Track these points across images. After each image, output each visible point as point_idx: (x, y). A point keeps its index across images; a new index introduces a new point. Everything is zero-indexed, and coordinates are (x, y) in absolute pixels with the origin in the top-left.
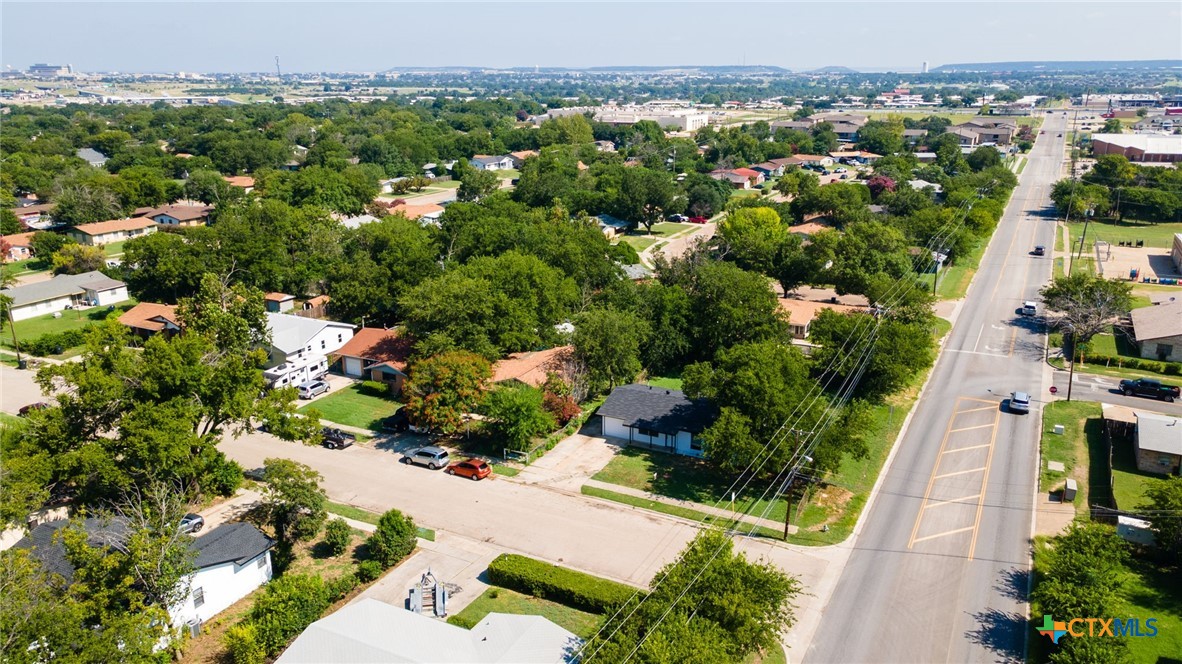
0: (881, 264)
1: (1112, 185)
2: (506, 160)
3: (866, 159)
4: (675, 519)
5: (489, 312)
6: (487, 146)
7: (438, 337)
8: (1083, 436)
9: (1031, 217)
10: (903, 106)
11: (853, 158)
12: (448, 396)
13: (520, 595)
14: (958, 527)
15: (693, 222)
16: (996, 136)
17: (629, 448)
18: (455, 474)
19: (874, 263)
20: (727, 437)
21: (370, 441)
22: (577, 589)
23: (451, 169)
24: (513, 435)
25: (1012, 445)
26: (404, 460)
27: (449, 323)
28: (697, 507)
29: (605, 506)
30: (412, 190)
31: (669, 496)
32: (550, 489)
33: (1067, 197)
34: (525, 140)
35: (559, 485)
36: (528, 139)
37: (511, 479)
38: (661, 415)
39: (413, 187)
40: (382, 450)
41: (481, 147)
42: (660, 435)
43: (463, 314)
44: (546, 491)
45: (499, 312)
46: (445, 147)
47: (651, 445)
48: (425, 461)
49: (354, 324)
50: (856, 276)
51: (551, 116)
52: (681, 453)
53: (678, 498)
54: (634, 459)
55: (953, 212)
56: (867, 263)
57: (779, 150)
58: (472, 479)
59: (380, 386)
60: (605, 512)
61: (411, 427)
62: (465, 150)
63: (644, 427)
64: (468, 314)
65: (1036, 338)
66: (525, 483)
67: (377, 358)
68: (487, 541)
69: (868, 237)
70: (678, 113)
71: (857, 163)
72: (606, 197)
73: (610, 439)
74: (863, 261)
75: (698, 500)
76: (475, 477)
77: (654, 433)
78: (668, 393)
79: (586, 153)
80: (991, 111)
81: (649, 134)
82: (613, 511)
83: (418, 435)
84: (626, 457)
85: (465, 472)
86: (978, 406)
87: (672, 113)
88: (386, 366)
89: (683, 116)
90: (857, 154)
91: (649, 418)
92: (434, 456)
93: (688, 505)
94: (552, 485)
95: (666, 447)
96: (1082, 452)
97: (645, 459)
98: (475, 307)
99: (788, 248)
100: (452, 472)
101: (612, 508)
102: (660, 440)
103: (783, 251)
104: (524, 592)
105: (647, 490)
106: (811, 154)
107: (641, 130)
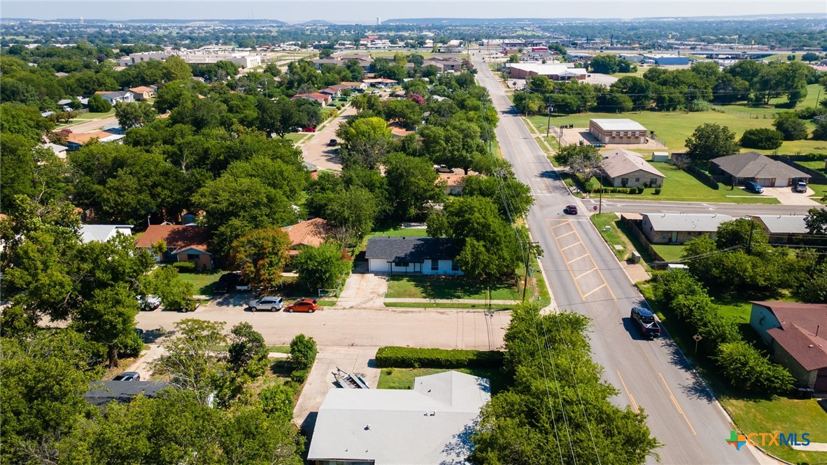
0: (474, 147)
1: (543, 93)
2: (128, 94)
3: (387, 83)
4: (455, 310)
5: (265, 200)
6: (104, 84)
7: (235, 222)
8: (619, 230)
9: (505, 115)
10: (380, 48)
11: (380, 83)
12: (273, 259)
13: (404, 370)
14: (599, 286)
15: (306, 131)
16: (453, 66)
17: (393, 276)
18: (294, 312)
19: (471, 147)
20: (476, 256)
21: (210, 302)
22: (442, 357)
23: (87, 103)
24: (327, 279)
25: (590, 240)
26: (249, 309)
27: (240, 212)
28: (461, 301)
29: (407, 312)
30: (62, 122)
31: (441, 299)
32: (365, 309)
33: (524, 102)
34: (134, 78)
35: (368, 305)
36: (137, 77)
37: (333, 307)
38: (408, 252)
39: (63, 120)
40: (224, 307)
41: (100, 86)
42: (410, 264)
43: (249, 204)
44: (363, 310)
45: (271, 200)
46: (68, 86)
47: (406, 272)
48: (268, 307)
49: (128, 224)
50: (462, 156)
51: (133, 59)
52: (426, 273)
53: (448, 299)
54: (401, 282)
55: (475, 114)
56: (466, 147)
57: (331, 80)
58: (308, 312)
59: (190, 265)
60: (410, 315)
61: (238, 288)
62: (86, 88)
63: (400, 261)
64: (253, 203)
65: (558, 183)
66: (344, 308)
67: (174, 245)
68: (352, 345)
69: (462, 131)
70: (238, 55)
71: (383, 86)
72: (246, 117)
73: (376, 273)
74: (463, 145)
75: (459, 297)
76: (310, 311)
77: (406, 264)
78: (404, 238)
79: (196, 86)
80: (439, 50)
81: (228, 71)
82: (414, 314)
83: (245, 291)
84: (396, 282)
85: (301, 309)
86: (559, 223)
87: (233, 55)
88: (191, 249)
89: (243, 57)
90: (380, 80)
91: (402, 255)
92: (275, 302)
93: (455, 301)
94: (363, 306)
95: (415, 272)
96: (624, 238)
97: (408, 281)
98: (256, 198)
99: (409, 142)
100: (291, 310)
101: (412, 312)
102: (411, 268)
103: (406, 144)
104: (406, 367)
105: (425, 298)
106: (351, 81)
107: (222, 68)
